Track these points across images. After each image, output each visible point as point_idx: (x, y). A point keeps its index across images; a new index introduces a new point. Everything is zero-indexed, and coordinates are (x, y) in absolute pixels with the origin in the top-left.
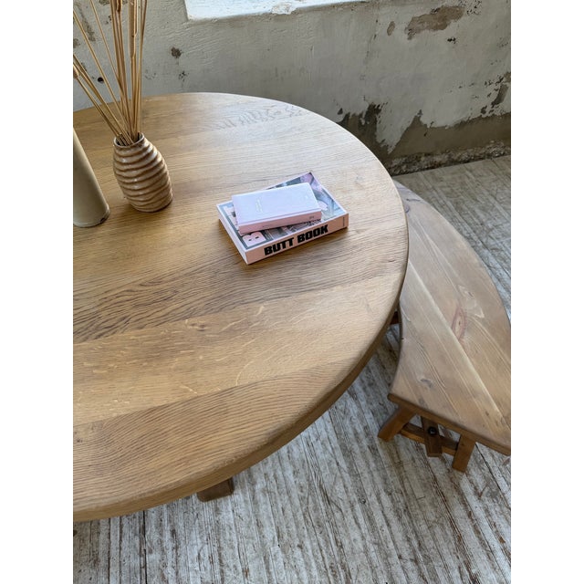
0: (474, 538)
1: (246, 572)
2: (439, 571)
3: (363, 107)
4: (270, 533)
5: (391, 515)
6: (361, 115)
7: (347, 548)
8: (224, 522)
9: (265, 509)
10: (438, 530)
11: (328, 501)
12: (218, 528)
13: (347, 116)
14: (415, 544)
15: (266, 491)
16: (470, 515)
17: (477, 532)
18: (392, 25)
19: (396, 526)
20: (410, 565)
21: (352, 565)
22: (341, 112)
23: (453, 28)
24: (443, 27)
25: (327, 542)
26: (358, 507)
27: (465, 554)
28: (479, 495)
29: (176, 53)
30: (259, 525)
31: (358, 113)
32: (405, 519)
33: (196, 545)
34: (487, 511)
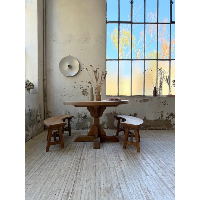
4: (105, 152)
5: (129, 153)
8: (97, 151)
15: (106, 149)
18: (137, 101)
20: (132, 157)
23: (148, 102)
24: (146, 102)
25: (116, 154)
27: (143, 157)
28: (148, 154)
31: (132, 114)
32: (132, 154)
33: (91, 152)
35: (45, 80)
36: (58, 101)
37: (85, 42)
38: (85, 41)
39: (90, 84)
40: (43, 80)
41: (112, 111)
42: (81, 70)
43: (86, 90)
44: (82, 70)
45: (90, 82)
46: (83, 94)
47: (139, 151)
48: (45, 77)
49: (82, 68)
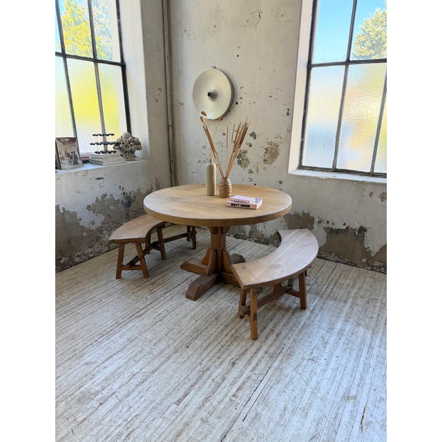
0: (248, 358)
1: (177, 315)
2: (226, 354)
3: (357, 226)
4: (193, 313)
5: (230, 335)
6: (355, 230)
7: (208, 330)
8: (185, 304)
9: (198, 309)
10: (239, 347)
11: (217, 319)
12: (182, 304)
13: (348, 227)
14: (228, 344)
15: (203, 307)
16: (255, 353)
17: (252, 357)
18: (372, 193)
19: (228, 337)
20: (220, 346)
21: (204, 333)
22: (345, 224)
25: (204, 325)
26: (222, 326)
27: (240, 358)
28: (266, 352)
29: (281, 182)
30: (193, 310)
31: (354, 228)
32: (233, 338)
33: (174, 303)
34: (263, 357)
35: (170, 128)
36: (194, 173)
37: (248, 24)
38: (248, 21)
39: (255, 138)
40: (166, 129)
41: (299, 211)
42: (237, 103)
43: (245, 152)
44: (239, 101)
45: (254, 133)
46: (239, 163)
47: (255, 337)
48: (170, 120)
49: (239, 96)
